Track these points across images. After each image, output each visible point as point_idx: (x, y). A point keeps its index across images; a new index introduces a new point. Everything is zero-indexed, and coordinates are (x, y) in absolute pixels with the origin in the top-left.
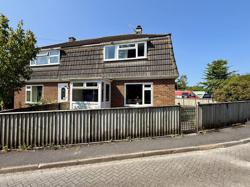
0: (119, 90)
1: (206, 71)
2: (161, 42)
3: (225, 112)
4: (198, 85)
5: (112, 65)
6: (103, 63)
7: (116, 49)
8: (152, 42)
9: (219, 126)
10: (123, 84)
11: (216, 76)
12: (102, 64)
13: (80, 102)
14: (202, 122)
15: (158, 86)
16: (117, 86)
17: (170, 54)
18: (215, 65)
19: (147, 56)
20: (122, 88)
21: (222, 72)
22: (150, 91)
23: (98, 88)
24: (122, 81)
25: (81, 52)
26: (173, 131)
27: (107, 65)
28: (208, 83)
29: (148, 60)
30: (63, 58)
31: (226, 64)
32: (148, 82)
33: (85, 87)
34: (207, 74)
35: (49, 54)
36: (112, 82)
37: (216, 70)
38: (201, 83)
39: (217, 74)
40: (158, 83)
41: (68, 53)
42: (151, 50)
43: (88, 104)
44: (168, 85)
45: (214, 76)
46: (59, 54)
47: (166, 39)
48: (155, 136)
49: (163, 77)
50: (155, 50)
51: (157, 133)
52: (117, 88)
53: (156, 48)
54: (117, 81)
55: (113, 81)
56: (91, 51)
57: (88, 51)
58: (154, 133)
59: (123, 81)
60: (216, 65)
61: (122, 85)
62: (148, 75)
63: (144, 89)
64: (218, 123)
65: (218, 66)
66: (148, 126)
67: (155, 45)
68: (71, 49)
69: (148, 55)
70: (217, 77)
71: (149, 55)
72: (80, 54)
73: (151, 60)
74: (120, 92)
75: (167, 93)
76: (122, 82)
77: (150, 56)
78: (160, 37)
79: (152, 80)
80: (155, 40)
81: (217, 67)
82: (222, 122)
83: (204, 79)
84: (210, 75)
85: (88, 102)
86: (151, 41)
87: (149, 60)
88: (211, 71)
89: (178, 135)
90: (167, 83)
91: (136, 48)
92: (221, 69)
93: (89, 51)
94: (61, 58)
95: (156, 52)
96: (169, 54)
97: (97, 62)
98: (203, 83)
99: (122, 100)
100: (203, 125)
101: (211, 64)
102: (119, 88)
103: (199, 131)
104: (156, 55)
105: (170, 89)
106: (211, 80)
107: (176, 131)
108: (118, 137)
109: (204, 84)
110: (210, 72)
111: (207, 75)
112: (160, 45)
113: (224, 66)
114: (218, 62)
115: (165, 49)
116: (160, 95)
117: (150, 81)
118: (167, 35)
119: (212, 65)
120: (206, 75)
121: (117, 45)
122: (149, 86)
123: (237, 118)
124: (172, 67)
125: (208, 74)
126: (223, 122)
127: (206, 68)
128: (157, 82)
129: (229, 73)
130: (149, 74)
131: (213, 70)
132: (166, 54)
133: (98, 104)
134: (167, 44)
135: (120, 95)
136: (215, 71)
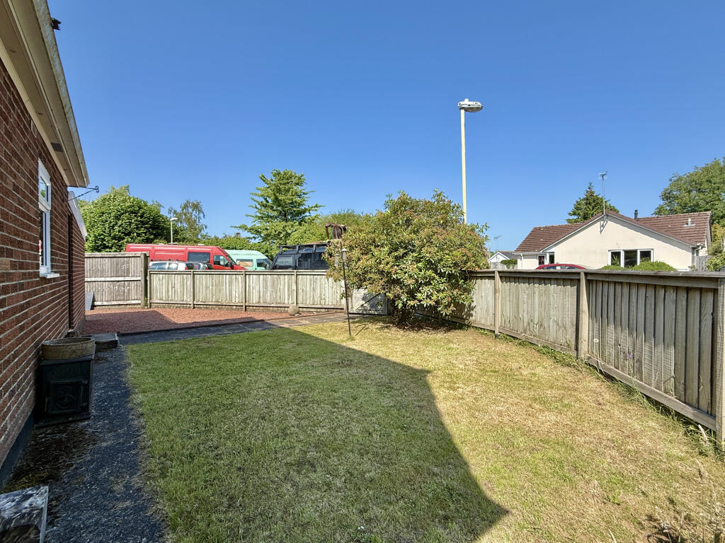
1: (256, 195)
11: (281, 212)
18: (278, 181)
28: (261, 229)
34: (259, 203)
37: (284, 195)
38: (244, 228)
45: (276, 210)
81: (283, 187)
83: (252, 216)
88: (270, 197)
92: (294, 194)
98: (249, 227)
101: (269, 177)
106: (268, 221)
109: (252, 230)
114: (285, 174)
119: (272, 180)
120: (257, 208)
136: (280, 197)
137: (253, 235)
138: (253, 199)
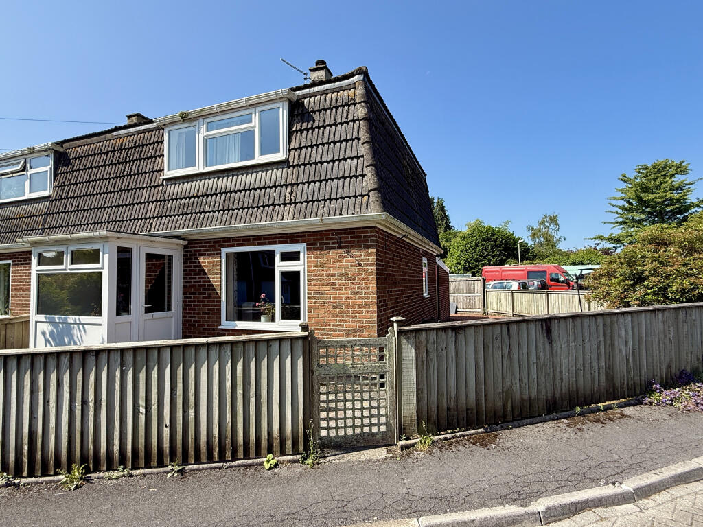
0: (206, 274)
1: (615, 199)
2: (334, 99)
3: (538, 358)
4: (598, 244)
5: (188, 188)
6: (162, 185)
7: (197, 135)
8: (306, 101)
9: (505, 415)
10: (216, 250)
11: (651, 214)
12: (159, 186)
13: (56, 316)
14: (415, 402)
15: (323, 257)
16: (201, 259)
17: (359, 139)
18: (644, 177)
19: (290, 150)
20: (213, 266)
21: (671, 199)
22: (297, 274)
23: (102, 268)
24: (214, 242)
25: (108, 153)
26: (276, 443)
27: (173, 189)
28: (623, 236)
29: (291, 164)
30: (61, 173)
31: (683, 172)
32: (292, 242)
33: (68, 266)
34: (619, 207)
35: (28, 165)
36: (185, 247)
37: (652, 193)
38: (602, 238)
39: (653, 207)
40: (320, 244)
41: (76, 158)
42: (302, 131)
43: (75, 323)
44: (353, 251)
45: (643, 212)
46: (52, 162)
47: (349, 87)
48: (198, 461)
49: (332, 221)
50: (313, 129)
51: (203, 448)
52: (200, 266)
53: (317, 122)
54: (199, 242)
55: (188, 243)
56: (135, 147)
57: (125, 149)
58: (192, 452)
59: (217, 241)
60: (650, 178)
61: (213, 254)
62: (288, 220)
63: (281, 267)
64: (499, 403)
65: (658, 182)
66: (167, 421)
67: (314, 112)
68: (84, 146)
69: (293, 149)
70: (655, 217)
71: (295, 149)
72: (106, 159)
73: (299, 166)
74: (208, 278)
75: (351, 279)
76: (213, 245)
77: (297, 153)
78: (332, 84)
79: (304, 236)
80: (316, 96)
81: (651, 184)
82: (522, 400)
83: (612, 223)
84: (630, 210)
85: (77, 317)
86: (305, 98)
87: (294, 167)
88: (633, 199)
89: (297, 457)
90: (350, 242)
91: (255, 126)
92: (667, 189)
93: (129, 148)
94: (56, 175)
95: (316, 137)
96: (356, 138)
97: (145, 180)
98: (606, 236)
99: (215, 306)
100: (424, 413)
101: (632, 175)
102: (207, 266)
103: (400, 439)
104: (318, 146)
105: (360, 265)
106: (634, 226)
107: (289, 444)
108: (38, 466)
109: (610, 239)
110: (628, 202)
111: (619, 211)
112: (332, 109)
113: (678, 179)
114: (654, 167)
115: (345, 122)
116: (329, 288)
117: (297, 237)
118: (352, 75)
119: (636, 178)
120: (617, 213)
121: (201, 120)
122: (294, 256)
123: (603, 377)
124: (364, 183)
125: (623, 208)
126: (526, 397)
127: (618, 191)
128: (318, 240)
129: (695, 201)
130: (291, 214)
131: (638, 196)
132: (346, 141)
133: (100, 325)
134: (352, 104)
135: (209, 290)
136: (647, 197)
137: (613, 245)
138: (610, 204)
